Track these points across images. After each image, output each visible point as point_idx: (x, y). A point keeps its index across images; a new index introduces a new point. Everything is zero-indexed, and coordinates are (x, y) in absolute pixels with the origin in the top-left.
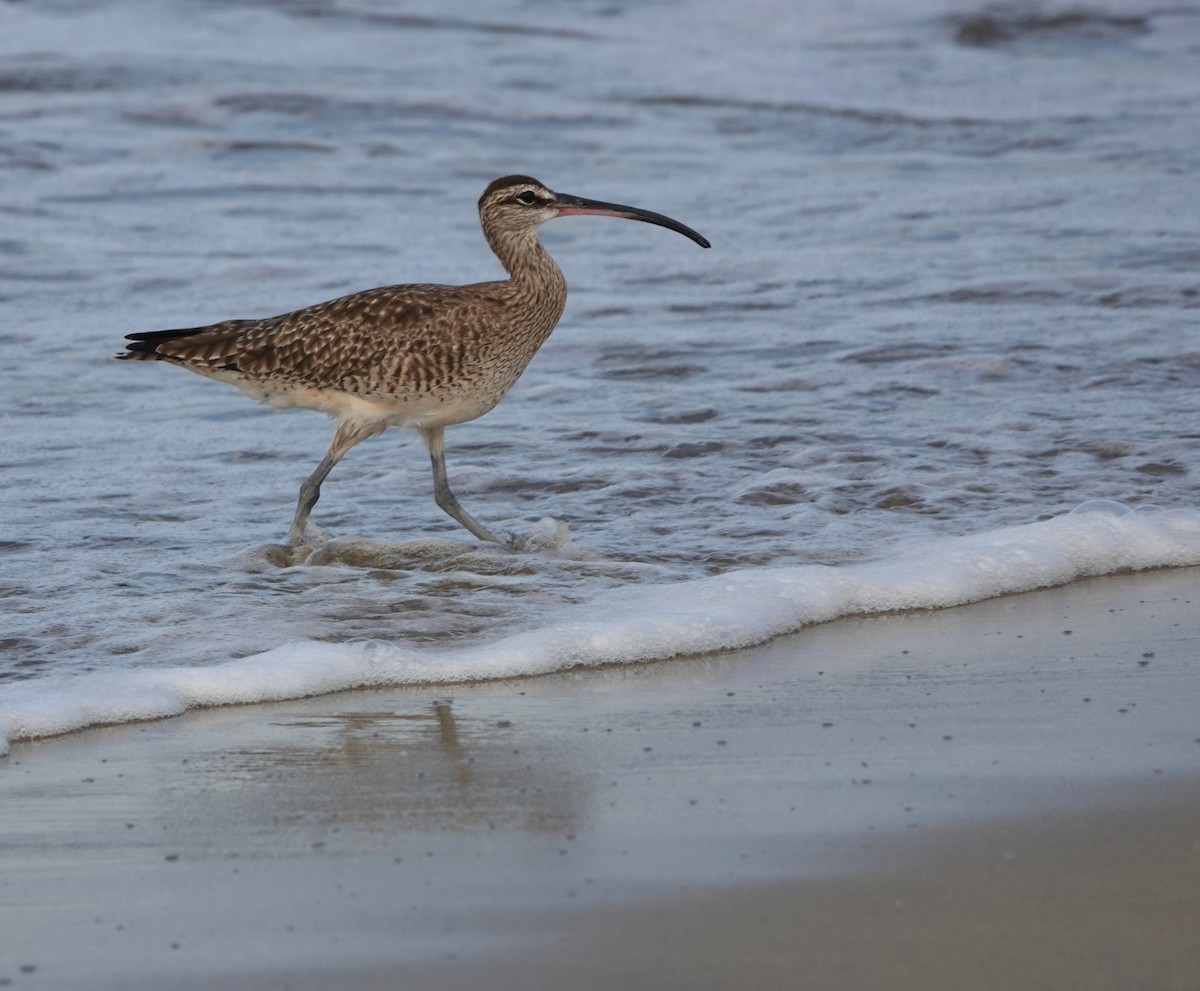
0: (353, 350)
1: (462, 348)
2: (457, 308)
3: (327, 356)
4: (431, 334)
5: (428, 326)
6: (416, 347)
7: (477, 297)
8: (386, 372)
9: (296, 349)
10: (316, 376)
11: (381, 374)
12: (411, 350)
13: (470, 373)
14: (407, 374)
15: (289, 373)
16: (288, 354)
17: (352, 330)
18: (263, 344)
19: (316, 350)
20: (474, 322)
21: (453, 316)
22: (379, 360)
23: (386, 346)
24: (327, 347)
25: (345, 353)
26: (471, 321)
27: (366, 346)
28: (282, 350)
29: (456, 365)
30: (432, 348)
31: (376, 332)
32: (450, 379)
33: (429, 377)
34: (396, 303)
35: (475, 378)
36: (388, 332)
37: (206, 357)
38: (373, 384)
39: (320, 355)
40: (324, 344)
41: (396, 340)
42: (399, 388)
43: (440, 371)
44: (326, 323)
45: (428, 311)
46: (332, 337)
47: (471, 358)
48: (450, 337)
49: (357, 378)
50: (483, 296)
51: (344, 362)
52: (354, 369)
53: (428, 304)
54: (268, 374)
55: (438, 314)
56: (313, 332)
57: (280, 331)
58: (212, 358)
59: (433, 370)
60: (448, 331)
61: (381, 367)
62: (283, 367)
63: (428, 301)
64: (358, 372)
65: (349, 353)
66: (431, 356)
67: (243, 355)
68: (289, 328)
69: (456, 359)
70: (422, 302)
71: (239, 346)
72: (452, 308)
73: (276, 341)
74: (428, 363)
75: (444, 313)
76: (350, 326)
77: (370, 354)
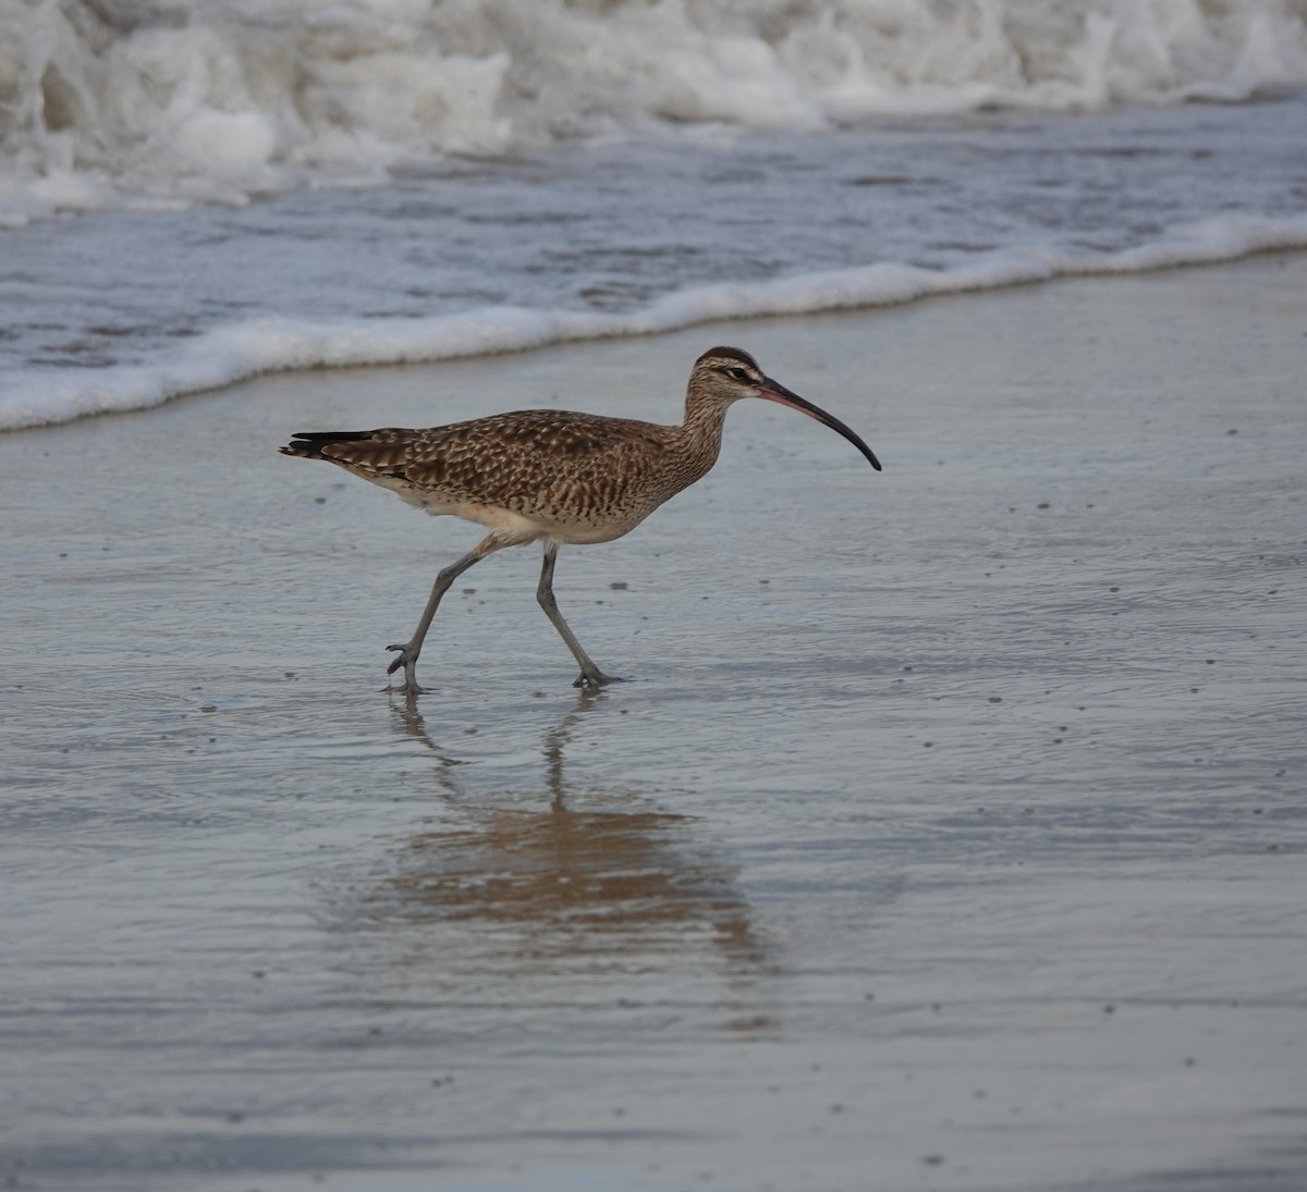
0: (524, 473)
1: (625, 482)
2: (622, 444)
3: (498, 476)
4: (599, 466)
5: (596, 459)
6: (583, 477)
7: (640, 436)
8: (554, 496)
9: (467, 467)
10: (485, 493)
11: (548, 498)
12: (579, 478)
13: (626, 504)
14: (573, 500)
15: (458, 487)
16: (459, 470)
17: (523, 454)
18: (433, 458)
19: (488, 469)
20: (639, 459)
21: (619, 451)
22: (548, 485)
23: (555, 473)
24: (498, 468)
25: (516, 474)
26: (636, 457)
27: (536, 471)
28: (452, 465)
29: (617, 496)
30: (598, 479)
31: (546, 459)
32: (609, 508)
33: (592, 504)
34: (566, 434)
35: (628, 509)
36: (559, 460)
37: (374, 463)
38: (539, 505)
39: (491, 474)
40: (495, 465)
41: (565, 468)
42: (563, 512)
43: (602, 500)
44: (497, 445)
45: (596, 444)
46: (503, 459)
47: (630, 492)
48: (616, 471)
49: (525, 498)
50: (645, 437)
51: (514, 484)
52: (523, 490)
53: (596, 438)
54: (435, 486)
55: (606, 448)
56: (485, 452)
57: (450, 447)
58: (380, 465)
59: (597, 499)
60: (615, 464)
61: (550, 490)
62: (452, 481)
63: (595, 435)
64: (527, 494)
65: (519, 476)
66: (597, 486)
67: (412, 466)
68: (458, 445)
69: (618, 491)
70: (590, 436)
71: (409, 457)
72: (618, 444)
73: (447, 456)
74: (594, 491)
75: (611, 447)
76: (522, 450)
77: (540, 478)
